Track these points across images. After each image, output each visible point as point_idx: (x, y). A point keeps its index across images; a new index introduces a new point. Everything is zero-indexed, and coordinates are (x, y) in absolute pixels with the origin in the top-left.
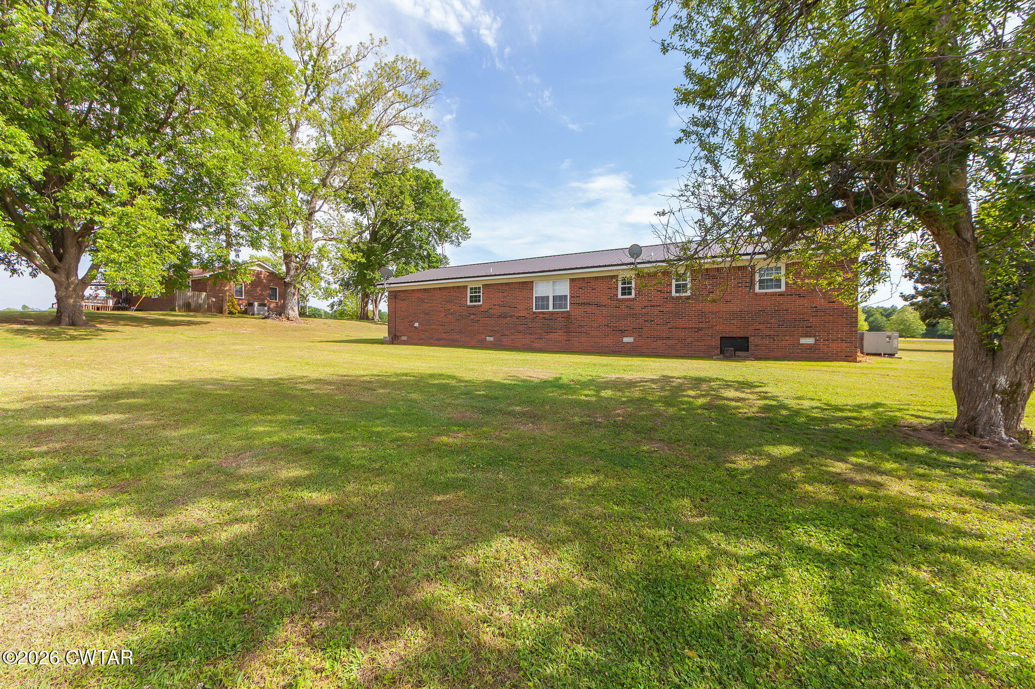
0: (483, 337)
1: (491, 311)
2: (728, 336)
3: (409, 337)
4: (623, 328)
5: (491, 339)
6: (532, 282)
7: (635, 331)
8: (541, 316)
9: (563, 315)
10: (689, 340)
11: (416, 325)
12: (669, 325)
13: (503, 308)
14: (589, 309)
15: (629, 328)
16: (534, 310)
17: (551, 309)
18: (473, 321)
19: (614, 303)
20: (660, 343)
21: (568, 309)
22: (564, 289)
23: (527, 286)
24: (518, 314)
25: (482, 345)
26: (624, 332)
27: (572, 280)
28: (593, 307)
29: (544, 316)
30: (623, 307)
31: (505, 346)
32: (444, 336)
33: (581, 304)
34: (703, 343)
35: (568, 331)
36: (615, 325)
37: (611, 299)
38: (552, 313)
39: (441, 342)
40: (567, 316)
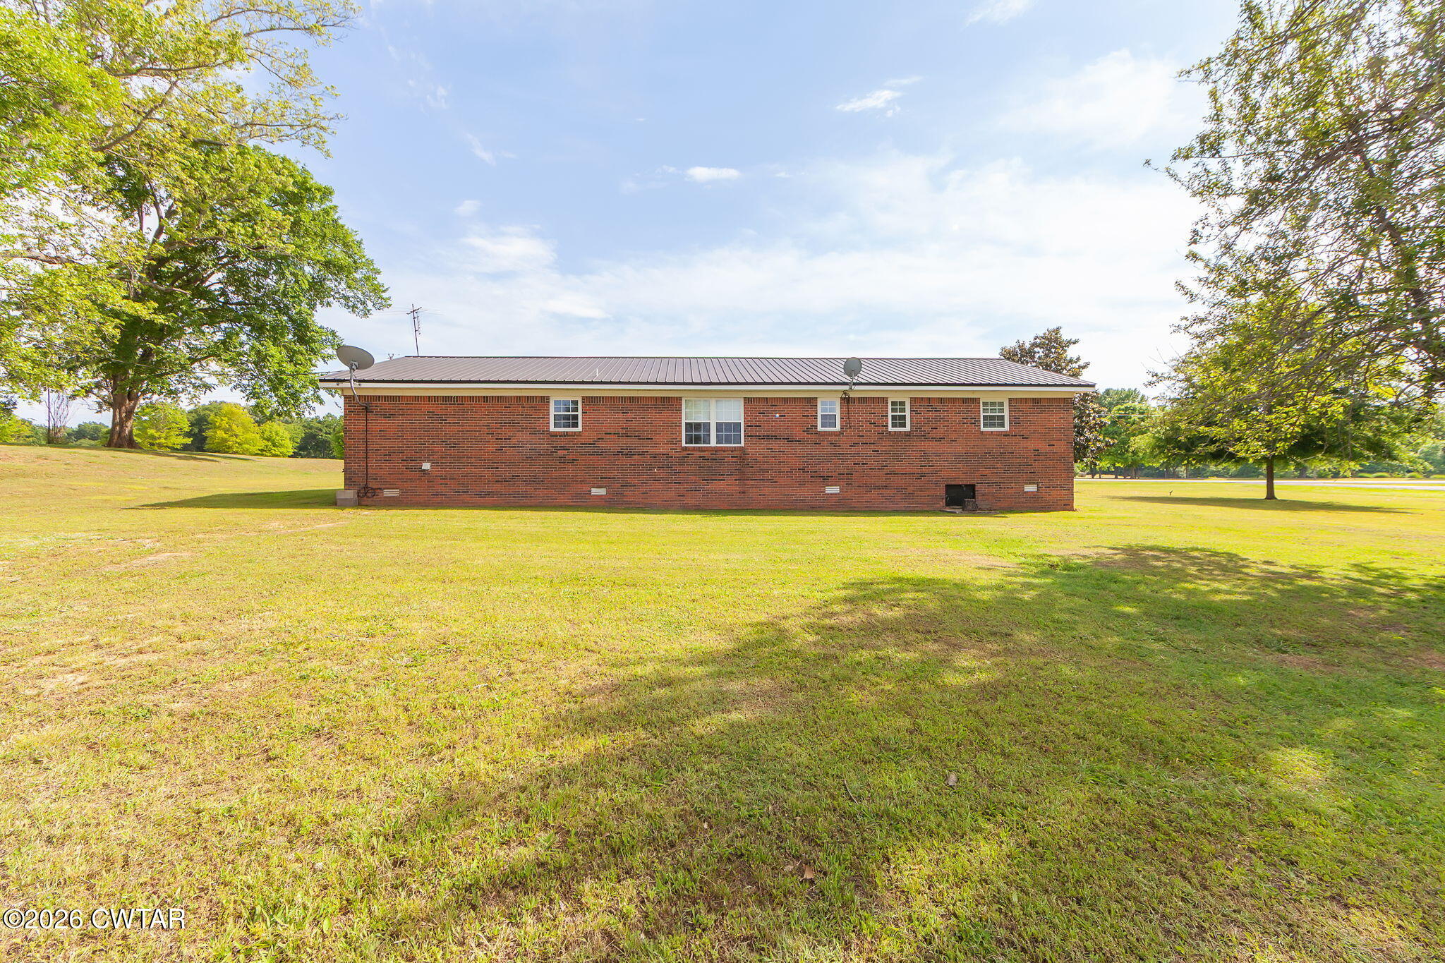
0: (585, 488)
1: (600, 444)
2: (953, 483)
3: (403, 492)
4: (826, 474)
5: (602, 492)
6: (680, 399)
7: (843, 478)
8: (697, 454)
9: (735, 453)
10: (911, 489)
11: (426, 466)
12: (885, 471)
13: (625, 440)
14: (775, 445)
15: (833, 474)
16: (684, 444)
17: (713, 443)
18: (562, 460)
19: (813, 438)
20: (874, 493)
21: (743, 444)
22: (733, 412)
23: (671, 404)
24: (652, 450)
25: (583, 503)
26: (826, 480)
27: (748, 401)
28: (782, 443)
29: (702, 454)
30: (825, 443)
31: (627, 503)
32: (496, 487)
33: (763, 438)
34: (926, 493)
35: (742, 479)
36: (814, 469)
37: (807, 431)
38: (716, 450)
39: (488, 499)
40: (742, 455)
